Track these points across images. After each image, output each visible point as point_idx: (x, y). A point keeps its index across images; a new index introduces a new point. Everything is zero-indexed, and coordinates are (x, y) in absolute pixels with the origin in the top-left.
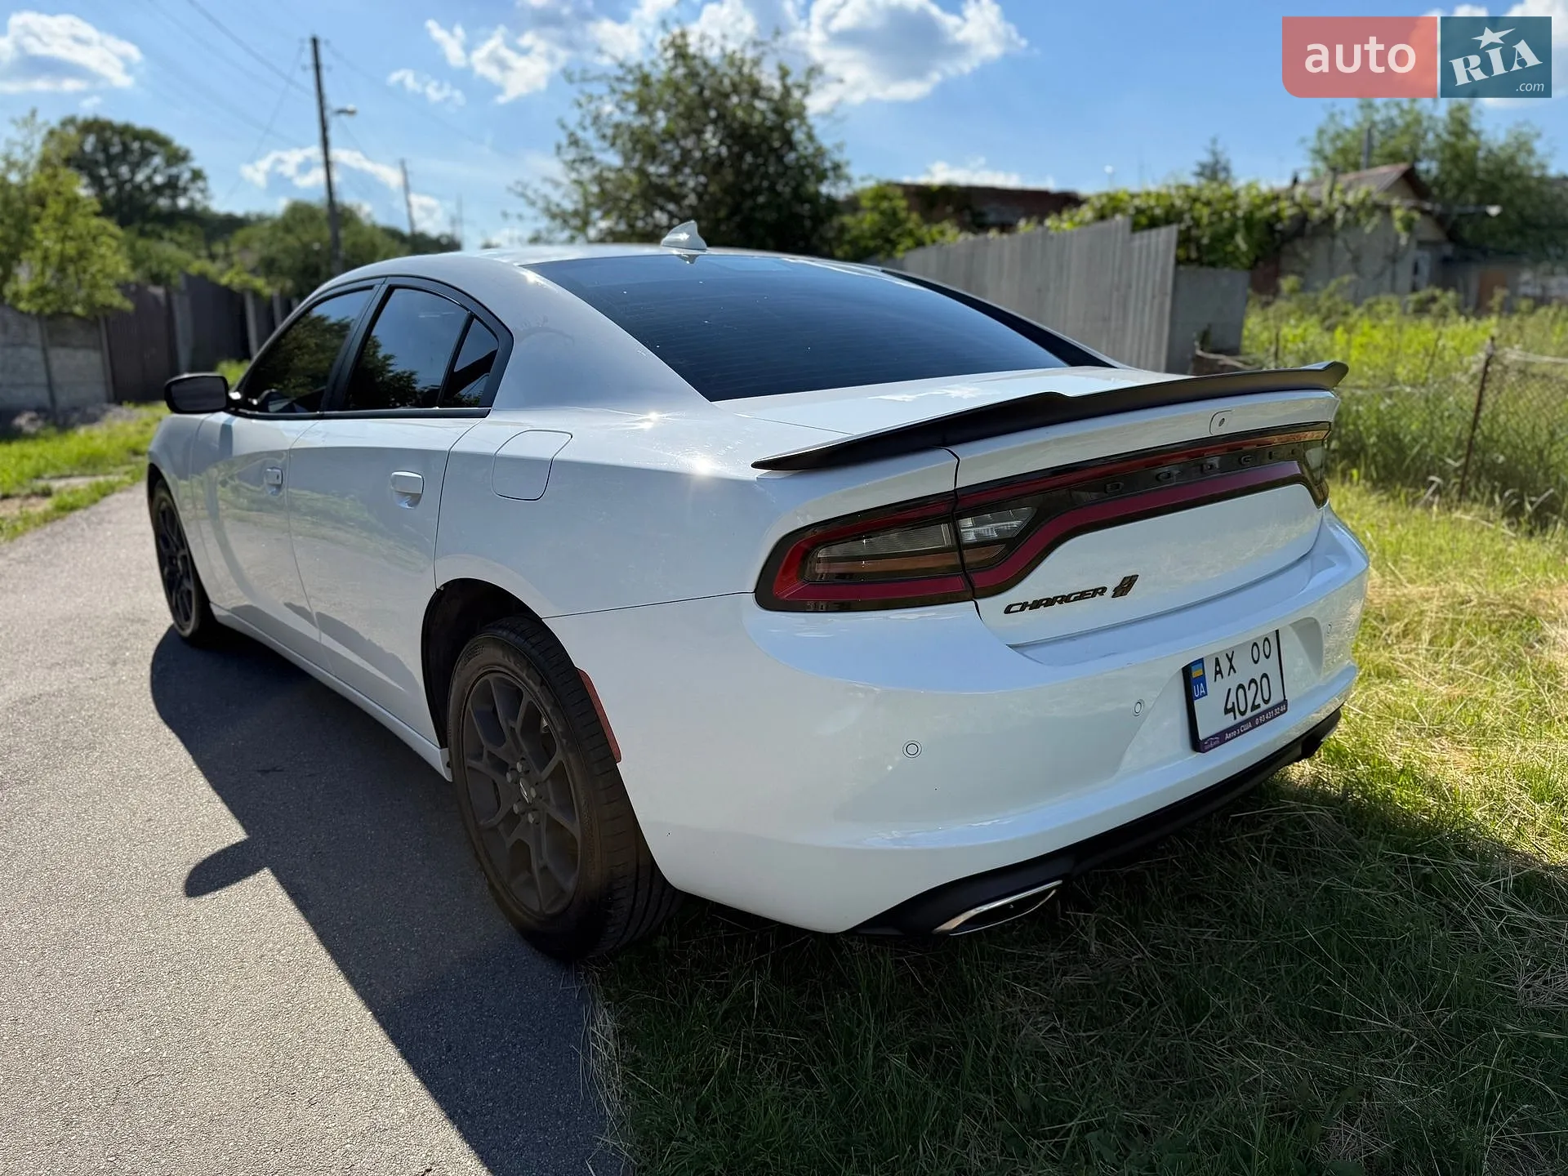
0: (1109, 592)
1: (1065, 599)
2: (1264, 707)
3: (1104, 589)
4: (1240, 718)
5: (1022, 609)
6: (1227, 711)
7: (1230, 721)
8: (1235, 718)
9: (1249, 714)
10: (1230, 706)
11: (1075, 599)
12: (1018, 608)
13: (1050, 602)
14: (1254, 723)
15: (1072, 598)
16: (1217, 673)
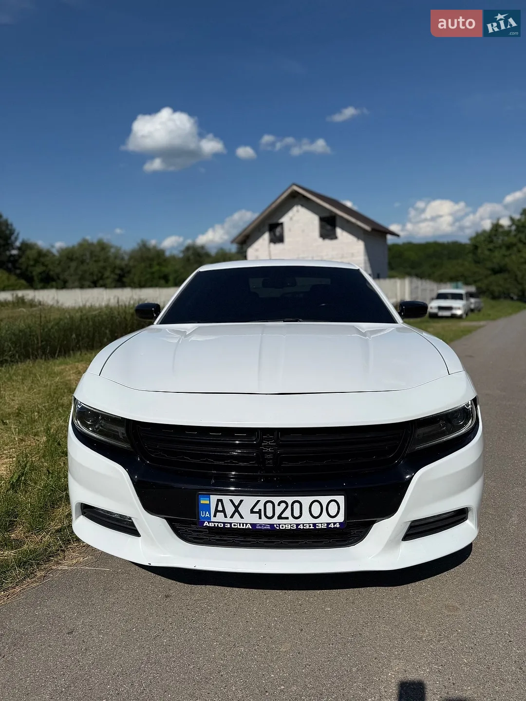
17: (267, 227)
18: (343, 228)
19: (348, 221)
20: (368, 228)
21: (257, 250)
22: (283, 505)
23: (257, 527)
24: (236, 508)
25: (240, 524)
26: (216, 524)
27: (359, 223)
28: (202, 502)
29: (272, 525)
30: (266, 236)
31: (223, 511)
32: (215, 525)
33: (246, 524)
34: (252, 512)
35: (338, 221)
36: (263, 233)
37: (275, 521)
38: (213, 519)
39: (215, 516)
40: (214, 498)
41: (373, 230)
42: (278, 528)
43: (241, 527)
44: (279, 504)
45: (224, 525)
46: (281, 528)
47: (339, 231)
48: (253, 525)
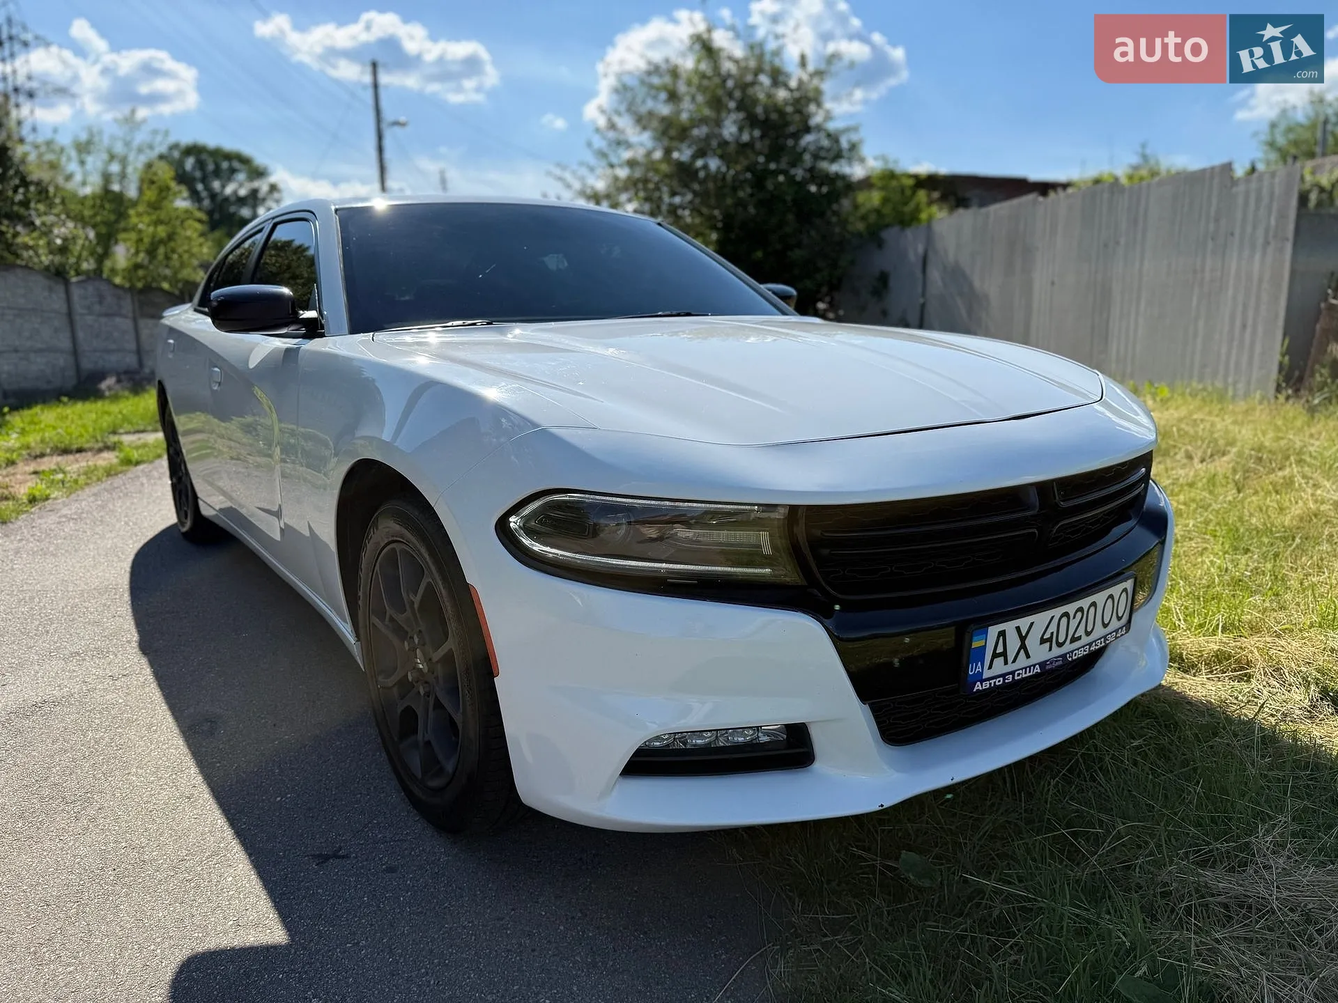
22: (1079, 614)
23: (1048, 667)
24: (1023, 639)
25: (1026, 668)
26: (992, 681)
28: (975, 644)
29: (1064, 656)
31: (1004, 654)
32: (990, 684)
33: (1034, 666)
34: (1043, 641)
37: (1068, 647)
38: (987, 674)
39: (990, 667)
40: (993, 631)
42: (1070, 659)
43: (1028, 674)
44: (1074, 618)
45: (1004, 680)
46: (1074, 658)
48: (1042, 664)
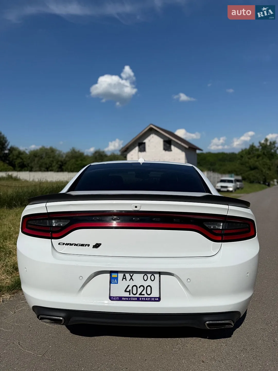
0: (91, 246)
1: (76, 245)
2: (146, 296)
3: (89, 245)
4: (132, 295)
5: (63, 245)
6: (126, 291)
7: (127, 295)
8: (130, 294)
9: (137, 295)
10: (128, 290)
11: (79, 246)
12: (62, 244)
13: (71, 245)
14: (138, 299)
15: (78, 245)
16: (123, 278)
17: (137, 144)
18: (175, 146)
19: (177, 143)
20: (187, 147)
21: (132, 155)
27: (183, 144)
30: (137, 148)
35: (172, 142)
36: (135, 147)
41: (190, 147)
47: (173, 147)
